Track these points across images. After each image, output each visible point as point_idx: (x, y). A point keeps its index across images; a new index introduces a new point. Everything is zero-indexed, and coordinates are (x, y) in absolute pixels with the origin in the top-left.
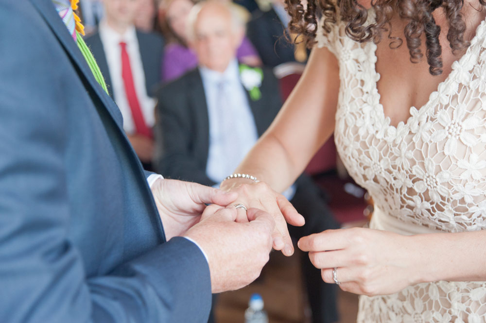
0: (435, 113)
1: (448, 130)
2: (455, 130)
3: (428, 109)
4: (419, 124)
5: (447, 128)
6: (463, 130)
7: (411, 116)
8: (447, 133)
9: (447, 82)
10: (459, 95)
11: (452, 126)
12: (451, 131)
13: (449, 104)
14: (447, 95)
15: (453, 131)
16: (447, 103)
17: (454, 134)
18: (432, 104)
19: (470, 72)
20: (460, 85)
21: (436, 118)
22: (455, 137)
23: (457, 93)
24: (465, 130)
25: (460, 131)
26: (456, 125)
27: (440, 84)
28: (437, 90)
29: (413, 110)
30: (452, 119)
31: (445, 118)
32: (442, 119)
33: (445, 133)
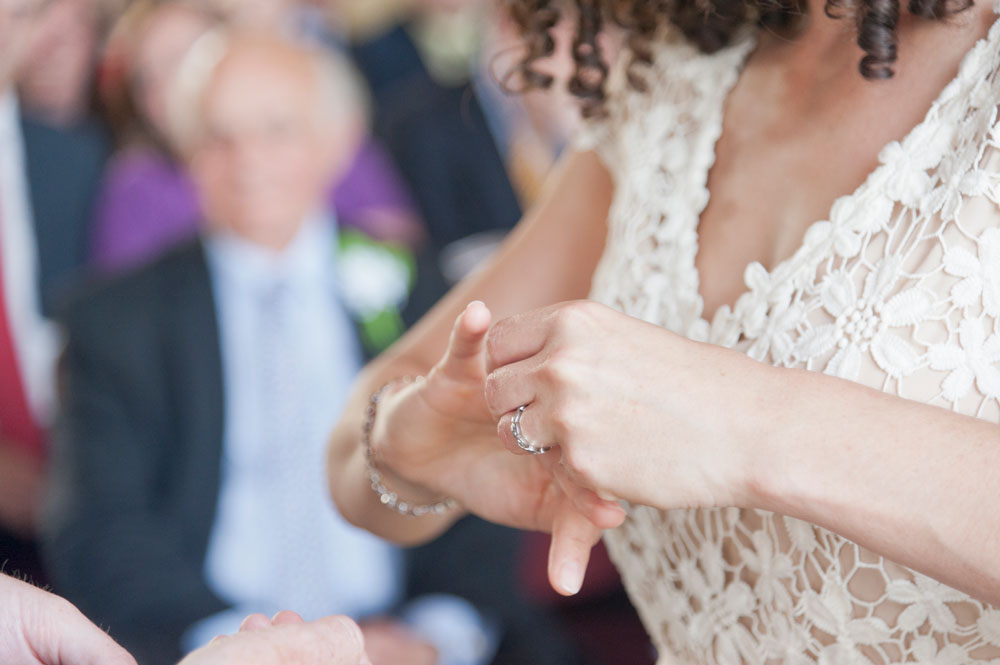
0: (818, 281)
1: (844, 327)
2: (862, 324)
3: (796, 271)
4: (768, 313)
5: (841, 320)
6: (883, 328)
7: (747, 290)
8: (839, 334)
9: (860, 194)
10: (892, 233)
11: (857, 316)
12: (850, 328)
13: (859, 254)
14: (857, 233)
15: (856, 330)
16: (855, 253)
17: (857, 337)
18: (812, 255)
19: (931, 172)
20: (898, 206)
21: (819, 295)
22: (859, 345)
23: (886, 227)
24: (890, 327)
25: (876, 329)
26: (869, 312)
27: (838, 202)
28: (826, 217)
29: (754, 273)
30: (860, 297)
31: (841, 293)
32: (833, 296)
33: (833, 334)
